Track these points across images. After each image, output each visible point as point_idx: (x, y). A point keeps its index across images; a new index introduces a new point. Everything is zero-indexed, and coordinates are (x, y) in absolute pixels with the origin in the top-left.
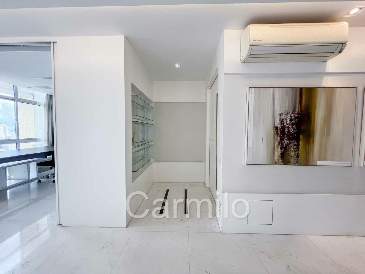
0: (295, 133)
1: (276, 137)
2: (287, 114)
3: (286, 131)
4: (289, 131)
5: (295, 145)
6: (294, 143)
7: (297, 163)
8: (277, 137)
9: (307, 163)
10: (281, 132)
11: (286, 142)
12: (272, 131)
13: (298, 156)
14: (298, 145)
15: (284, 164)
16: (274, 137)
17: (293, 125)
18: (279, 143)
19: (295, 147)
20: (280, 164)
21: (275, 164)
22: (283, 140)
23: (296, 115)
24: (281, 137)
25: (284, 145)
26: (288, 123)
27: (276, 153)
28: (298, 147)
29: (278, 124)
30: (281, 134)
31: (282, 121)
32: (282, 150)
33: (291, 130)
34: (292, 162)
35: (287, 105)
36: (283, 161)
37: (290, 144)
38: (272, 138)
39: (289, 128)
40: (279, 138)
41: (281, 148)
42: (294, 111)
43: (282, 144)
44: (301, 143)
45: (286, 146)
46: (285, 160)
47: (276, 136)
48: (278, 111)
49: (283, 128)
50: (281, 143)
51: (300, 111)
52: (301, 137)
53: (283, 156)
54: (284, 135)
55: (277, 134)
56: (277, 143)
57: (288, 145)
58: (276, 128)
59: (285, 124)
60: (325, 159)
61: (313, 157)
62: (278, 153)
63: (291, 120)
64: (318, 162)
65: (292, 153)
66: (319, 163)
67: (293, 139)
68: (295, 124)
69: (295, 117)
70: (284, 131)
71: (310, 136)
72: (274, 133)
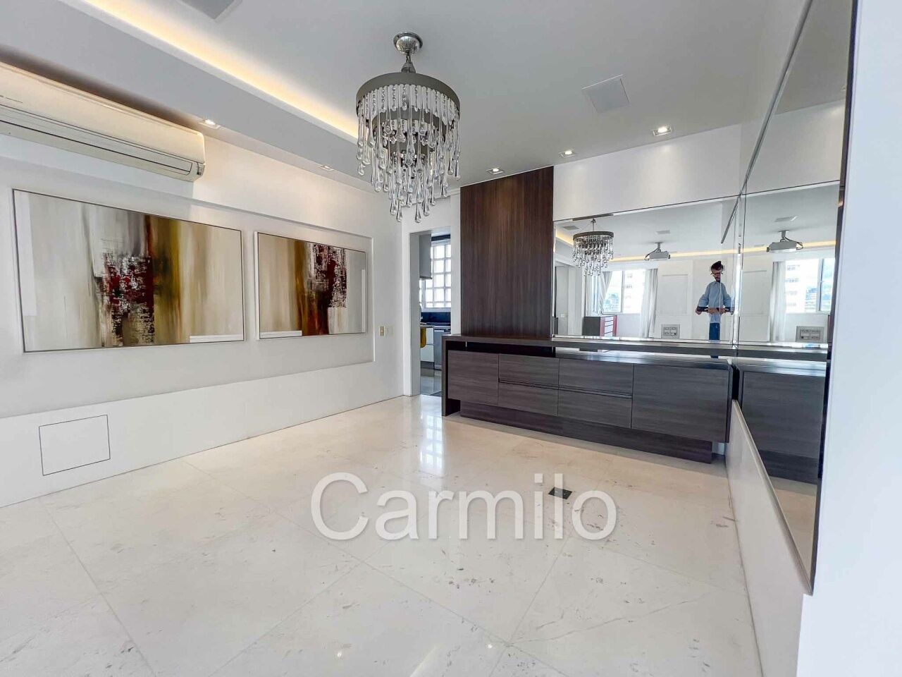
0: (142, 290)
1: (99, 298)
2: (122, 256)
3: (123, 286)
4: (130, 287)
5: (144, 311)
6: (140, 308)
7: (152, 341)
8: (102, 296)
9: (171, 340)
10: (111, 287)
11: (124, 306)
12: (85, 283)
13: (152, 330)
14: (151, 311)
15: (125, 345)
16: (95, 298)
17: (136, 276)
18: (109, 307)
19: (146, 315)
20: (117, 346)
21: (103, 346)
22: (117, 302)
23: (142, 260)
24: (111, 300)
25: (121, 311)
26: (126, 272)
27: (103, 326)
28: (151, 315)
29: (101, 271)
30: (111, 291)
31: (110, 269)
32: (118, 320)
33: (134, 285)
34: (141, 340)
35: (120, 239)
36: (121, 341)
37: (134, 309)
38: (91, 298)
39: (128, 281)
40: (106, 299)
41: (114, 317)
42: (136, 252)
43: (116, 310)
44: (156, 308)
45: (125, 314)
46: (123, 335)
47: (99, 295)
48: (99, 249)
49: (114, 281)
50: (113, 308)
51: (150, 254)
52: (156, 297)
53: (119, 330)
54: (118, 293)
55: (102, 291)
56: (102, 309)
57: (129, 311)
58: (99, 280)
59: (118, 274)
60: (202, 333)
61: (181, 331)
62: (107, 326)
63: (132, 268)
64: (191, 337)
65: (140, 326)
66: (193, 339)
67: (139, 301)
68: (141, 275)
69: (140, 263)
70: (118, 286)
71: (172, 297)
72: (94, 289)
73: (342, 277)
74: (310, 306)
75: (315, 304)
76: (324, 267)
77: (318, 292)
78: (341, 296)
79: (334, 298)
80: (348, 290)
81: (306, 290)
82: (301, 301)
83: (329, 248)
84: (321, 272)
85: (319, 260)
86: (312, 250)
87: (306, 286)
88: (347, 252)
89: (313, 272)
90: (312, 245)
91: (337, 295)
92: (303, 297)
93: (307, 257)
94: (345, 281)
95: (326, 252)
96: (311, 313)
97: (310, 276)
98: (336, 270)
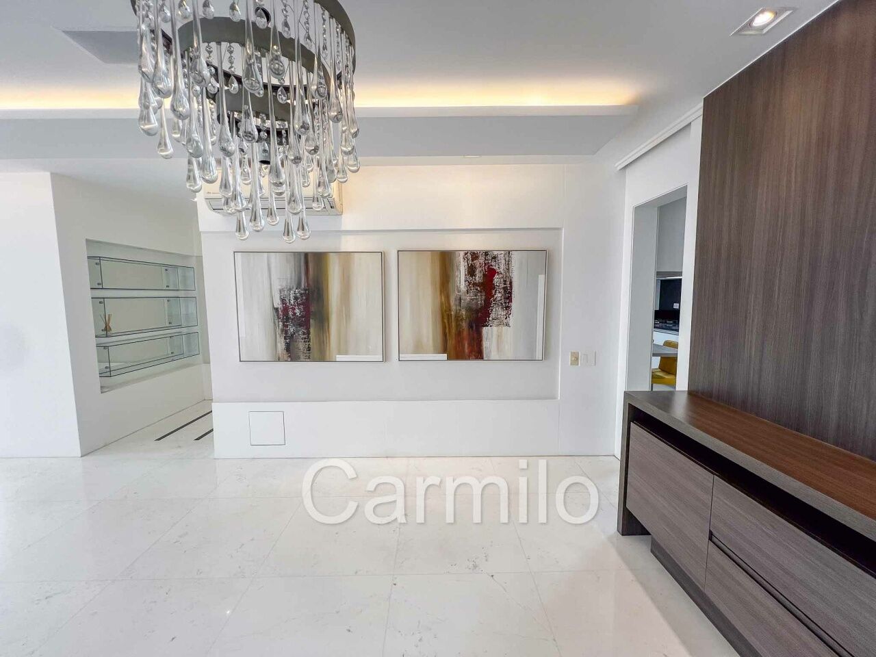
0: (302, 317)
1: (277, 323)
2: (290, 290)
3: (290, 313)
4: (295, 314)
5: (304, 334)
6: (302, 330)
7: (309, 358)
8: (279, 322)
9: (322, 358)
10: (284, 315)
11: (291, 329)
12: (269, 312)
13: (309, 349)
14: (309, 333)
15: (292, 360)
16: (274, 323)
17: (299, 305)
18: (282, 330)
19: (304, 336)
20: (286, 361)
21: (279, 360)
22: (287, 326)
23: (302, 292)
24: (284, 323)
25: (290, 334)
26: (292, 302)
27: (279, 345)
28: (308, 337)
29: (278, 304)
30: (283, 318)
31: (283, 301)
32: (287, 341)
33: (297, 311)
34: (302, 357)
35: (289, 277)
36: (290, 356)
37: (298, 331)
38: (272, 324)
39: (293, 309)
40: (281, 324)
41: (285, 338)
42: (298, 286)
43: (286, 332)
44: (312, 330)
45: (292, 336)
46: (291, 353)
47: (276, 321)
48: (277, 287)
49: (285, 310)
50: (285, 331)
51: (308, 285)
52: (312, 321)
53: (288, 348)
54: (288, 319)
55: (279, 318)
56: (278, 331)
57: (294, 333)
58: (277, 310)
59: (288, 304)
60: (346, 353)
61: (329, 349)
62: (281, 345)
63: (296, 298)
64: (337, 356)
65: (301, 345)
66: (339, 358)
67: (300, 325)
68: (302, 304)
69: (301, 294)
70: (288, 314)
71: (323, 320)
72: (274, 316)
73: (505, 289)
74: (458, 326)
75: (464, 325)
76: (478, 278)
77: (469, 309)
78: (502, 313)
79: (493, 315)
80: (514, 305)
81: (453, 308)
82: (446, 321)
83: (486, 253)
84: (475, 284)
85: (471, 271)
86: (462, 260)
87: (452, 302)
88: (515, 256)
89: (463, 286)
90: (462, 254)
91: (497, 312)
92: (449, 316)
93: (455, 268)
94: (511, 293)
95: (481, 260)
96: (459, 333)
97: (459, 291)
98: (497, 280)
